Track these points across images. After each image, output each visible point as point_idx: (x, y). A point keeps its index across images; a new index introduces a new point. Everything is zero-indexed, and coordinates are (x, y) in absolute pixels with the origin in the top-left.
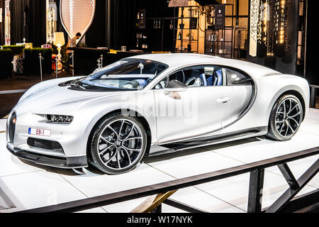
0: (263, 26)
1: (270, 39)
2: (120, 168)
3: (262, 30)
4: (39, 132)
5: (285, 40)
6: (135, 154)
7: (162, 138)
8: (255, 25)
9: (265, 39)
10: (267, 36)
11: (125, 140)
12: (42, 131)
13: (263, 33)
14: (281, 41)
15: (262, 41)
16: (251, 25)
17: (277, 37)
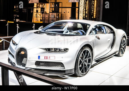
0: (86, 11)
1: (89, 16)
3: (86, 12)
5: (96, 16)
8: (82, 10)
9: (87, 16)
10: (87, 15)
11: (86, 59)
13: (86, 14)
14: (94, 17)
15: (85, 17)
16: (80, 10)
17: (93, 15)
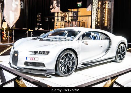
0: (98, 19)
1: (101, 24)
2: (67, 74)
3: (98, 21)
4: (32, 59)
5: (107, 24)
6: (73, 68)
7: (82, 61)
8: (95, 19)
9: (99, 24)
10: (99, 23)
11: (69, 62)
12: (33, 58)
13: (98, 22)
14: (106, 25)
15: (97, 25)
16: (93, 19)
17: (104, 23)
